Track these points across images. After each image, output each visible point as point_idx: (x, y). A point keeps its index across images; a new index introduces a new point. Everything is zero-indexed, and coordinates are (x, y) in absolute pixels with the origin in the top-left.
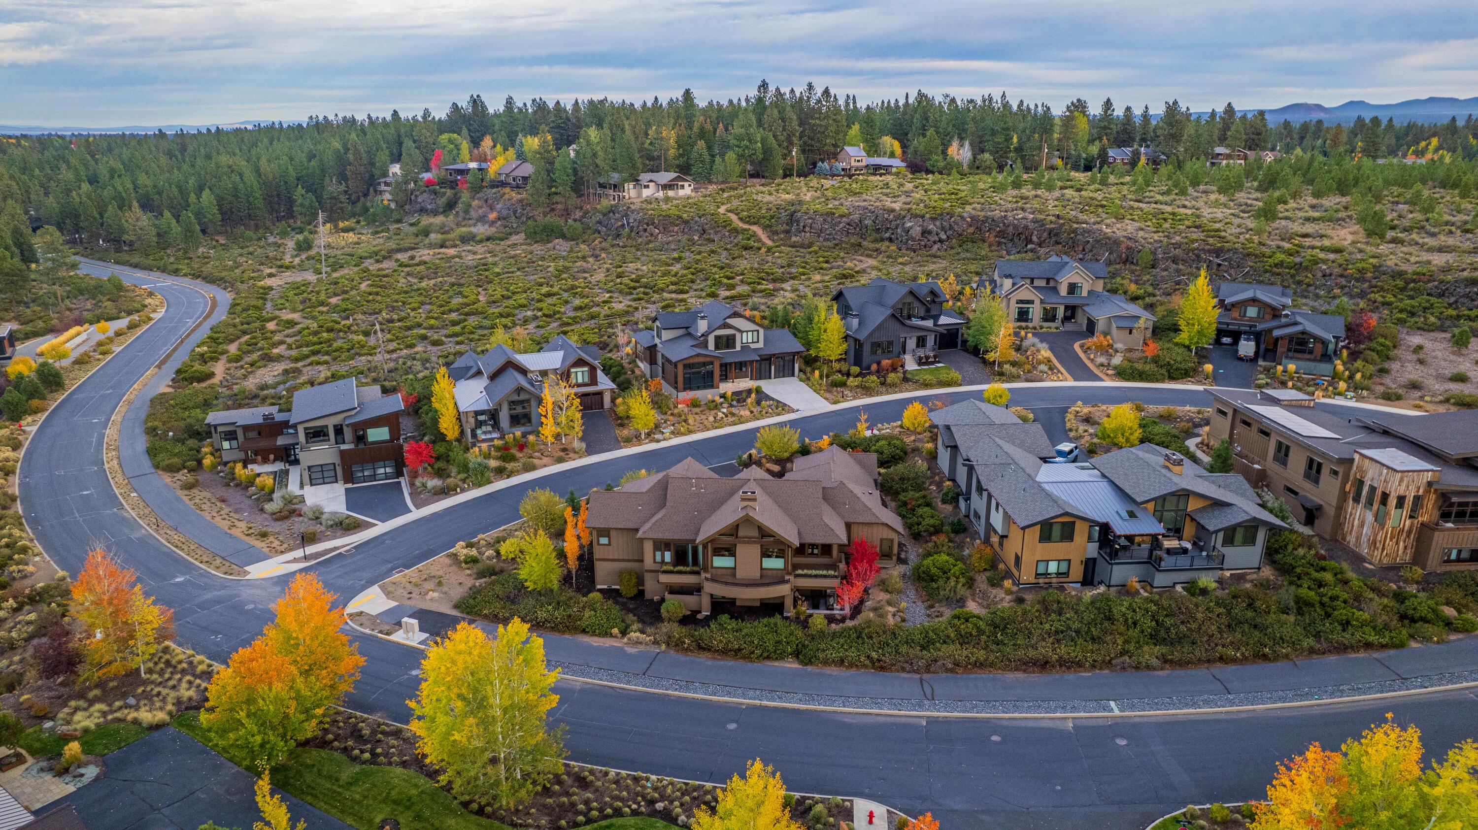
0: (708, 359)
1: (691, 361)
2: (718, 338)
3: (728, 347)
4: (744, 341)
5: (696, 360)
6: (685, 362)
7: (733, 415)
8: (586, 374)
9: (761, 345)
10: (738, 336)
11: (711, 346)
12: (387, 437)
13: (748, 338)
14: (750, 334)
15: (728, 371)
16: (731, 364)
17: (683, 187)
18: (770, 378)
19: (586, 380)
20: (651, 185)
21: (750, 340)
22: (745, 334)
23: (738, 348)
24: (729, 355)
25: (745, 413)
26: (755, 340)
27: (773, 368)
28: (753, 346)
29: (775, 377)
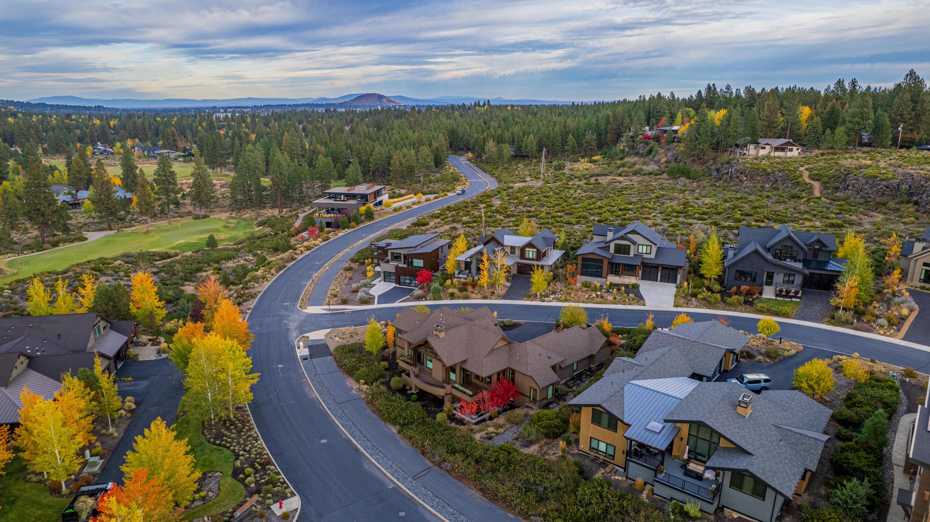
0: (600, 258)
1: (587, 256)
2: (617, 246)
3: (624, 253)
4: (640, 251)
5: (591, 257)
6: (583, 256)
7: (602, 297)
8: (535, 253)
9: (653, 256)
10: (633, 247)
11: (612, 250)
12: (422, 265)
13: (643, 250)
14: (645, 247)
15: (615, 269)
16: (620, 264)
17: (791, 150)
18: (657, 281)
19: (535, 256)
20: (767, 147)
21: (644, 251)
22: (640, 247)
23: (632, 255)
24: (621, 259)
25: (610, 298)
26: (649, 252)
27: (659, 274)
28: (645, 256)
29: (661, 281)
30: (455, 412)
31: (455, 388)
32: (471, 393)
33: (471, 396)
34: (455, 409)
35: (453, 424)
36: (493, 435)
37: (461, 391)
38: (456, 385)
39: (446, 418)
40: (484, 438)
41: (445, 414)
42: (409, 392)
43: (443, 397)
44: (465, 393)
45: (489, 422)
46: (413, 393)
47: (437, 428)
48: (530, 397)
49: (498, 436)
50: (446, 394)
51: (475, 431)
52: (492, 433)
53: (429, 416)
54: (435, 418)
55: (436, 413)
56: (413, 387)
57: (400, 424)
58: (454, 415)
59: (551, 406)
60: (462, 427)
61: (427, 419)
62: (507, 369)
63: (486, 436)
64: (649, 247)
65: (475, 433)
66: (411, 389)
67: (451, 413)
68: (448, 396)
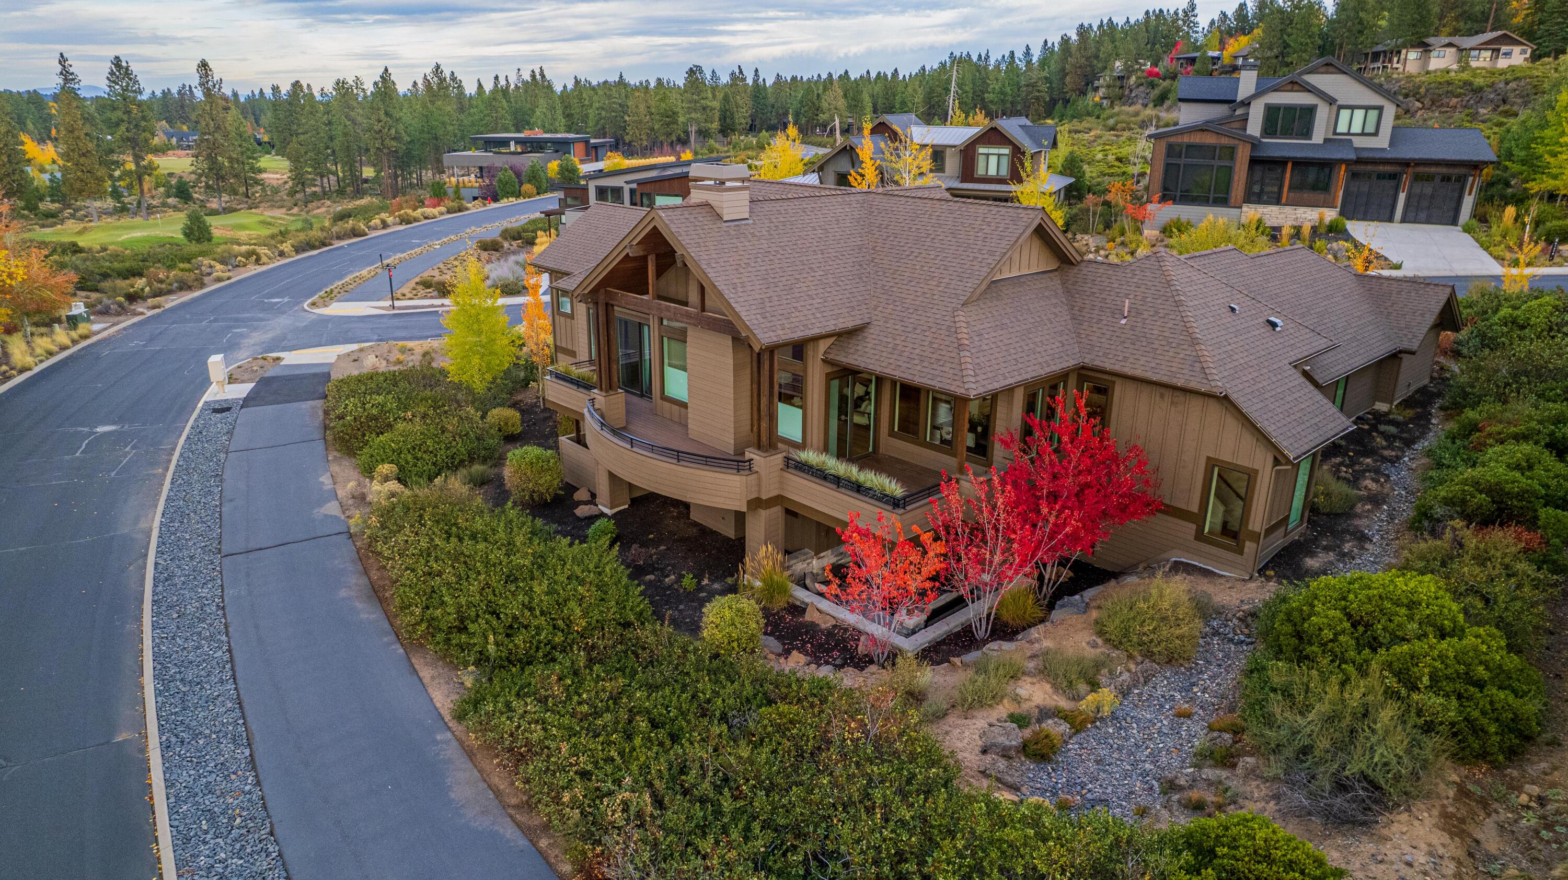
0: (1223, 142)
2: (1272, 112)
4: (1342, 128)
5: (1197, 140)
6: (1172, 140)
8: (1005, 162)
9: (1383, 141)
10: (1323, 113)
11: (1254, 128)
13: (1353, 122)
14: (1359, 114)
15: (1271, 180)
16: (1281, 163)
18: (1390, 219)
19: (1004, 172)
20: (1448, 51)
21: (1357, 128)
22: (1345, 114)
23: (1318, 137)
24: (1287, 146)
26: (1370, 128)
27: (1402, 197)
28: (1358, 142)
29: (1403, 220)
30: (801, 595)
31: (804, 468)
32: (895, 488)
33: (896, 503)
34: (801, 582)
35: (796, 662)
36: (1056, 728)
37: (837, 481)
38: (811, 457)
39: (755, 624)
40: (1005, 753)
41: (747, 604)
42: (582, 511)
43: (740, 517)
44: (859, 488)
45: (999, 650)
46: (602, 515)
47: (705, 686)
48: (1198, 519)
49: (1090, 738)
50: (756, 504)
51: (937, 701)
52: (1045, 713)
53: (659, 616)
54: (695, 629)
55: (698, 599)
56: (603, 488)
57: (482, 659)
58: (798, 610)
59: (1311, 563)
60: (849, 679)
61: (644, 634)
62: (1064, 376)
63: (1015, 737)
64: (1373, 114)
65: (939, 716)
66: (593, 499)
67: (780, 603)
68: (764, 514)
